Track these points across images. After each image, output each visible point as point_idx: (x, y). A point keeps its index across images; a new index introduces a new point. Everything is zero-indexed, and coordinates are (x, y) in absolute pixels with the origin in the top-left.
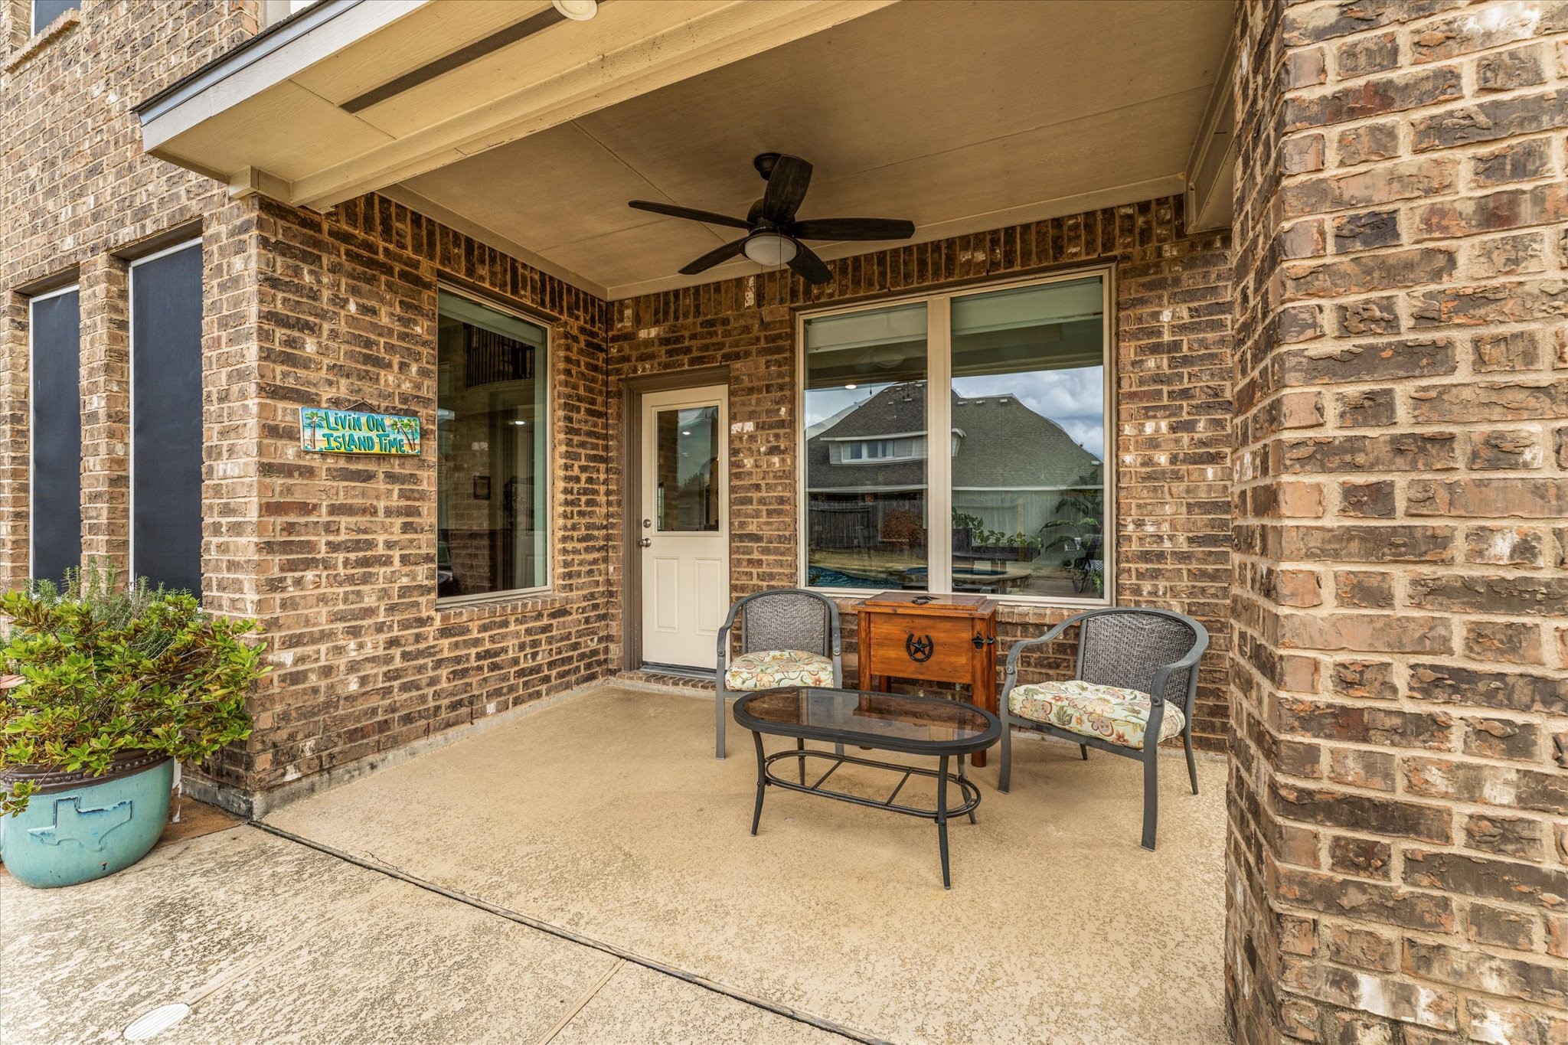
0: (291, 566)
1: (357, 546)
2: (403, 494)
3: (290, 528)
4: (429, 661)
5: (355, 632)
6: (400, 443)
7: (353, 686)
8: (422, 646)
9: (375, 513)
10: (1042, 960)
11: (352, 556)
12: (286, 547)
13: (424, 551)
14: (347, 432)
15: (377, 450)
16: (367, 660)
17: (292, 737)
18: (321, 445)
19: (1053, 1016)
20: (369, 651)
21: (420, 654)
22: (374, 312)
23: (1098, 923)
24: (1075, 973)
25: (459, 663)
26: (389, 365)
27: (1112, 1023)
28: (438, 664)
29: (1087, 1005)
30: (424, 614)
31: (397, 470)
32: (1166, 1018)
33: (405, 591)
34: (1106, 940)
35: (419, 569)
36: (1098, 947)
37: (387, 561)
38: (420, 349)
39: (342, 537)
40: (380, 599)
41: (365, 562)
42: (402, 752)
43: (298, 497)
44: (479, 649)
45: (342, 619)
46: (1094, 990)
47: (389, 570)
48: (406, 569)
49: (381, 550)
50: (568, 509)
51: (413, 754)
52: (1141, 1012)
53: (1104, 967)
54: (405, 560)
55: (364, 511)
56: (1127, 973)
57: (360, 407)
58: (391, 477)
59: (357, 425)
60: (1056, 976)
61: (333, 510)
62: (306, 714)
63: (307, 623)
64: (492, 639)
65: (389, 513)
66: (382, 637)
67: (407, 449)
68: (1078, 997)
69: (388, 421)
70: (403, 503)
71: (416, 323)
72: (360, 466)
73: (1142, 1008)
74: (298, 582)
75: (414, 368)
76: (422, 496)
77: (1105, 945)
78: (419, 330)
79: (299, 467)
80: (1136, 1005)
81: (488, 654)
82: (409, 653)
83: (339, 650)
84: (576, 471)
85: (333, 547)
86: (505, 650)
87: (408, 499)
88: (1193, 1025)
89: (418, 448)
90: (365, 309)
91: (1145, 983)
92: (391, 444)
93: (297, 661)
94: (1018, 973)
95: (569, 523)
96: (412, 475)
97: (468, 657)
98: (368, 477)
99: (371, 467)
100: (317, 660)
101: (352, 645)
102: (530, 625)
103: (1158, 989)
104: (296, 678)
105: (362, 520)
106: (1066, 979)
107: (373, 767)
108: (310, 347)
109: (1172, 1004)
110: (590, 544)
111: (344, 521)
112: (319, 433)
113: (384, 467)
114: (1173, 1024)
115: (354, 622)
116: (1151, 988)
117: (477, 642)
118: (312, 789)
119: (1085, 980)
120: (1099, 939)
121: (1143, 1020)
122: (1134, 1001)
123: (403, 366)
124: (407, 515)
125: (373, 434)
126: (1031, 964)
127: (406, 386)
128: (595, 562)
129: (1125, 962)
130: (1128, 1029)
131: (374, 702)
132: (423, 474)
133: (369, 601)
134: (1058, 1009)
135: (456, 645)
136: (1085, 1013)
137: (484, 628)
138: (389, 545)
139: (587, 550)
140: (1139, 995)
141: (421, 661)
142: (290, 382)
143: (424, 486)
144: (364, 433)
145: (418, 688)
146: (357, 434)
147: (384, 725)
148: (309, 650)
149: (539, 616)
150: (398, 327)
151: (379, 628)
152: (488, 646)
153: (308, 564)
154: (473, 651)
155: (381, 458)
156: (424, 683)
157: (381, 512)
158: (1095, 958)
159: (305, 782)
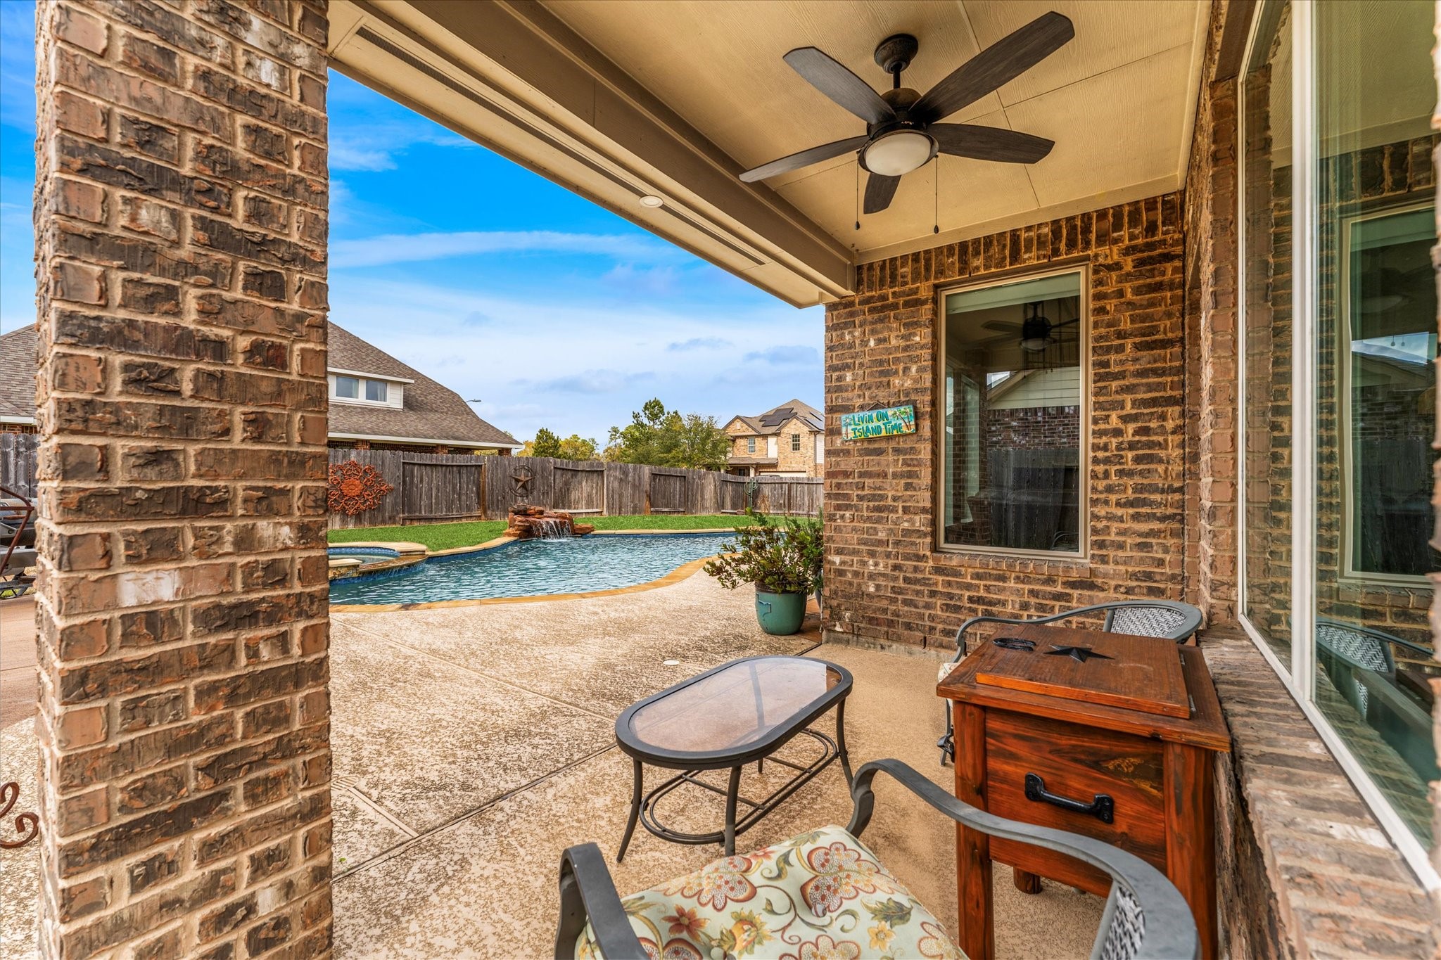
0: (838, 507)
1: (873, 498)
2: (905, 463)
3: (838, 486)
4: (926, 589)
5: (872, 554)
6: (899, 426)
7: (872, 589)
8: (919, 576)
9: (886, 476)
10: (493, 886)
11: (871, 504)
12: (837, 496)
13: (921, 505)
14: (865, 425)
15: (883, 433)
16: (880, 574)
17: (839, 606)
18: (851, 436)
19: (449, 868)
20: (881, 568)
21: (917, 581)
22: (885, 340)
23: (491, 951)
24: (464, 899)
25: (951, 599)
26: (896, 372)
27: (412, 896)
28: (933, 594)
29: (435, 891)
30: (921, 553)
31: (902, 445)
32: (377, 931)
33: (907, 532)
34: (469, 943)
35: (917, 518)
36: (469, 932)
37: (894, 510)
38: (918, 352)
39: (866, 492)
40: (888, 535)
41: (879, 509)
42: (902, 648)
43: (843, 467)
44: (971, 594)
45: (865, 544)
46: (441, 902)
47: (895, 516)
48: (906, 517)
49: (890, 502)
50: (1100, 469)
51: (910, 653)
52: (397, 919)
53: (449, 922)
54: (905, 510)
55: (878, 475)
56: (429, 935)
57: (876, 407)
58: (897, 451)
59: (871, 419)
60: (474, 887)
61: (861, 475)
62: (847, 597)
63: (846, 542)
64: (987, 588)
65: (895, 475)
66: (891, 562)
67: (905, 430)
68: (446, 889)
69: (890, 412)
70: (906, 469)
71: (915, 335)
72: (876, 446)
73: (399, 922)
74: (842, 517)
75: (914, 369)
76: (920, 463)
77: (466, 938)
78: (917, 339)
79: (842, 450)
80: (403, 920)
81: (980, 600)
82: (909, 578)
83: (864, 563)
84: (1114, 421)
85: (860, 498)
86: (1004, 603)
87: (909, 465)
88: (354, 945)
89: (913, 428)
90: (879, 341)
91: (409, 940)
92: (893, 428)
93: (843, 563)
94: (496, 866)
95: (1101, 485)
96: (912, 448)
97: (960, 597)
98: (879, 452)
99: (883, 445)
100: (852, 565)
101: (871, 562)
102: (1036, 587)
103: (396, 946)
104: (841, 573)
105: (878, 481)
106: (465, 890)
107: (882, 648)
108: (849, 377)
109: (379, 946)
110: (1143, 510)
111: (868, 481)
112: (850, 428)
113: (893, 444)
114: (370, 933)
115: (873, 547)
116: (402, 942)
117: (968, 587)
118: (848, 642)
119: (453, 902)
120: (475, 938)
121: (392, 916)
122: (408, 921)
123: (906, 370)
124: (908, 477)
125: (881, 424)
126: (496, 877)
127: (908, 383)
128: (1152, 533)
129: (438, 941)
130: (397, 903)
131: (884, 604)
132: (920, 446)
133: (882, 535)
134: (450, 874)
135: (949, 584)
136: (434, 886)
137: (978, 576)
138: (895, 499)
139: (1136, 517)
140: (407, 928)
141: (918, 587)
142: (840, 402)
143: (922, 456)
144: (876, 423)
145: (916, 607)
146: (871, 425)
147: (891, 623)
148: (847, 558)
149: (1050, 580)
150: (902, 343)
151: (888, 555)
152: (982, 593)
153: (848, 507)
154: (967, 594)
155: (889, 438)
156: (921, 604)
157: (890, 476)
158: (462, 922)
159: (845, 636)
